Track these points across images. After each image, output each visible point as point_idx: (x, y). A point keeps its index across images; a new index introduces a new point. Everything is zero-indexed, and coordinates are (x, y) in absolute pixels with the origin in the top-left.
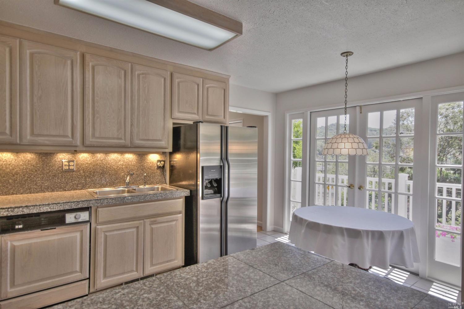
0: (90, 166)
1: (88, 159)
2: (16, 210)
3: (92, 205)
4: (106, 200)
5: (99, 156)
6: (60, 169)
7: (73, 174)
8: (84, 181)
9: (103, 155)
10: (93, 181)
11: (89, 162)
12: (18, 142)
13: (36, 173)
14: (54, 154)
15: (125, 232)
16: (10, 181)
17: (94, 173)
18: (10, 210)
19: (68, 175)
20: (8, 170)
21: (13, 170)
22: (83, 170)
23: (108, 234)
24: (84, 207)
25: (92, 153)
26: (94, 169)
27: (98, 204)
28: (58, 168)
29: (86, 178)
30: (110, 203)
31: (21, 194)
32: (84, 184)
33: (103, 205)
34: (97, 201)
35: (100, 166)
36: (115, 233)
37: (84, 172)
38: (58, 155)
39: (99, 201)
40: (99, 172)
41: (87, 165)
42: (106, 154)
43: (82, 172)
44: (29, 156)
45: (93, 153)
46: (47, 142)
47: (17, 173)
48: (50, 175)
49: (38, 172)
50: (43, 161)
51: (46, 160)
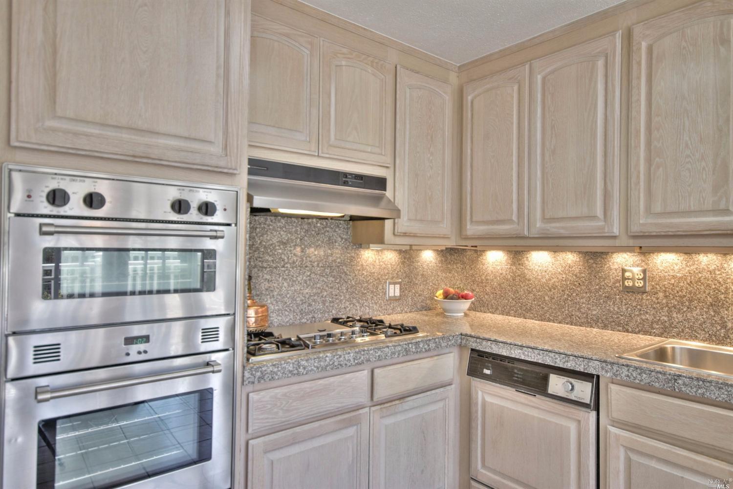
0: (682, 284)
1: (676, 268)
2: (484, 343)
3: (601, 373)
4: (626, 369)
5: (707, 260)
6: (618, 284)
7: (642, 299)
8: (666, 319)
9: (715, 257)
10: (688, 320)
11: (679, 275)
12: (526, 233)
13: (579, 289)
14: (607, 253)
15: (682, 477)
16: (547, 298)
17: (691, 301)
18: (478, 340)
19: (633, 298)
20: (544, 280)
21: (550, 280)
22: (665, 291)
23: (634, 457)
24: (578, 370)
25: (686, 253)
26: (690, 293)
27: (607, 372)
28: (614, 283)
29: (670, 311)
30: (635, 378)
31: (560, 323)
32: (667, 324)
33: (618, 378)
34: (604, 365)
35: (708, 285)
36: (653, 464)
37: (666, 297)
38: (615, 255)
39: (609, 367)
40: (704, 301)
41: (673, 281)
42: (725, 254)
43: (661, 295)
44: (570, 258)
45: (688, 251)
46: (563, 232)
47: (554, 287)
48: (600, 296)
49: (583, 288)
50: (590, 267)
51: (594, 265)
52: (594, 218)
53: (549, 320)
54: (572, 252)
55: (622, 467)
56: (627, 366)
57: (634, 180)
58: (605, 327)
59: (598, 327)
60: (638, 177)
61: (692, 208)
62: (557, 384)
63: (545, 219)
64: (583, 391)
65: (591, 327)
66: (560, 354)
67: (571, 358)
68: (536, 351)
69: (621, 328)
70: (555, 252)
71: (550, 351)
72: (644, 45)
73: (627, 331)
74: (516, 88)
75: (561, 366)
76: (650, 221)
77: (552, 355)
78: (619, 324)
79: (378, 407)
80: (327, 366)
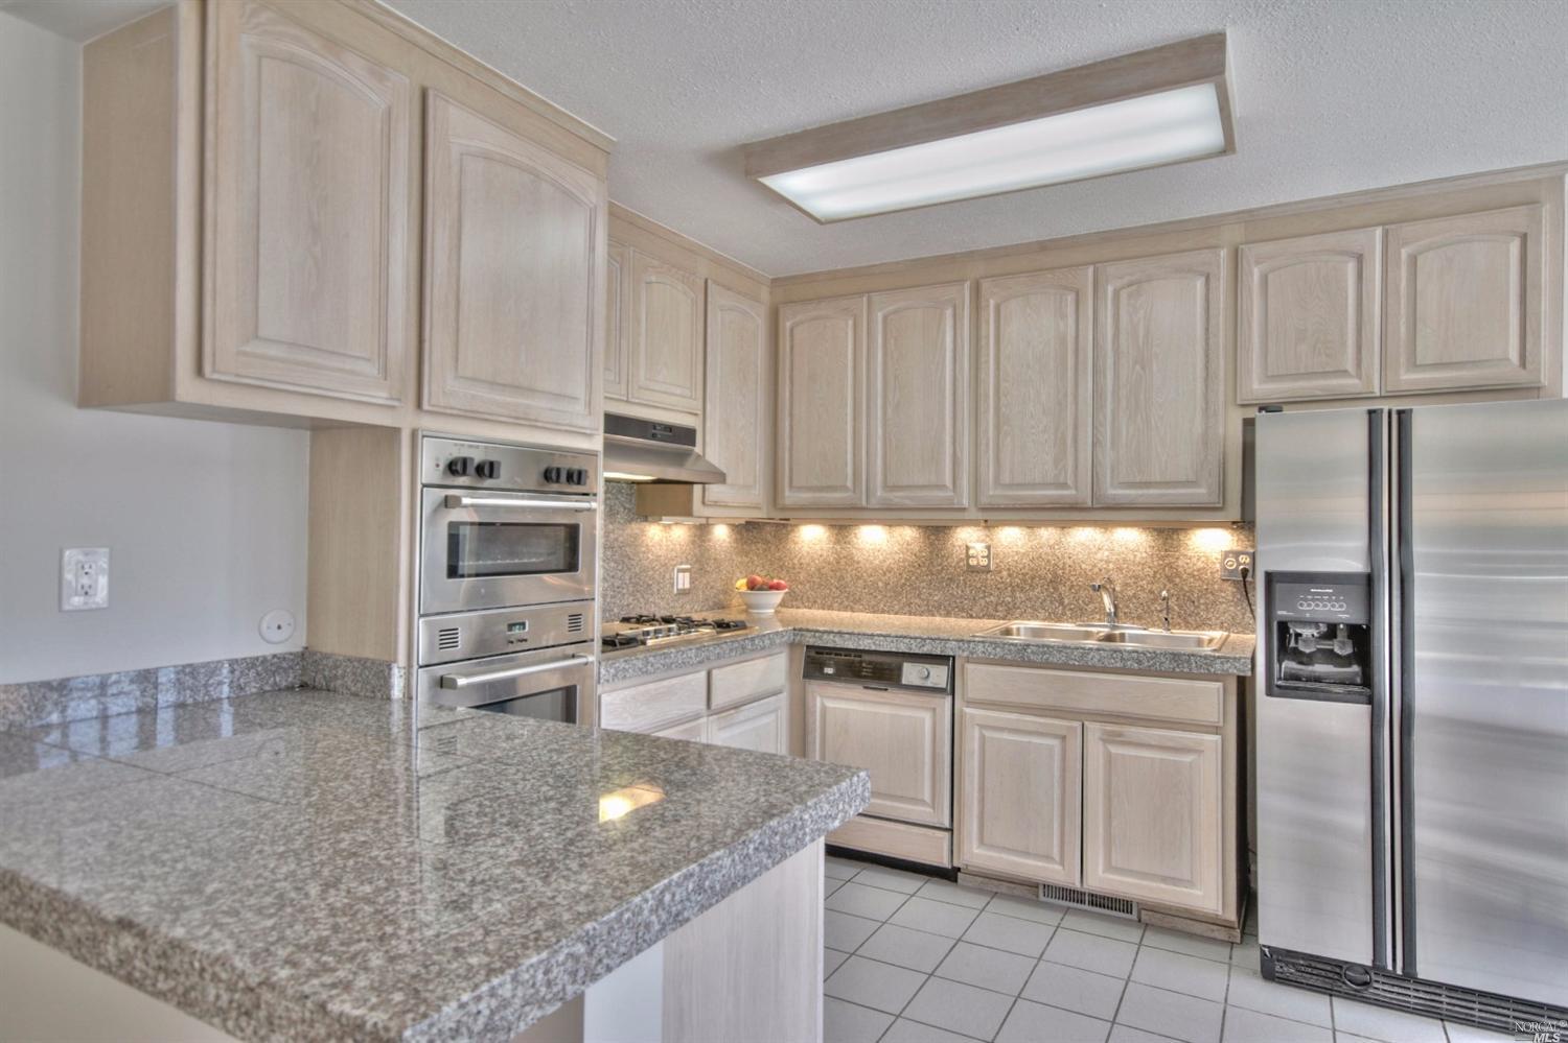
0: (1024, 561)
1: (1020, 543)
2: (825, 636)
3: (958, 653)
4: (981, 645)
5: (1047, 534)
6: (961, 564)
7: (987, 580)
8: (1009, 599)
9: (1054, 531)
10: (1030, 599)
11: (1022, 551)
12: (864, 503)
13: (919, 571)
14: (949, 528)
15: (1029, 742)
16: (880, 584)
17: (1033, 578)
18: (817, 634)
19: (977, 579)
20: (877, 562)
21: (885, 561)
22: (1009, 569)
23: (988, 734)
25: (1029, 527)
26: (1032, 570)
27: (963, 651)
28: (958, 563)
29: (1013, 591)
30: (990, 654)
31: (896, 613)
32: (1010, 606)
33: (975, 656)
34: (961, 644)
35: (1048, 561)
36: (1006, 736)
37: (1010, 575)
38: (959, 530)
39: (966, 645)
40: (1045, 578)
41: (1016, 558)
42: (1063, 528)
43: (1005, 573)
44: (908, 534)
45: (1030, 525)
46: (908, 503)
47: (890, 570)
48: (943, 578)
49: (924, 569)
50: (931, 544)
51: (936, 542)
52: (942, 487)
53: (883, 612)
54: (910, 526)
55: (977, 746)
56: (983, 642)
57: (983, 448)
58: (948, 614)
59: (940, 615)
60: (987, 445)
61: (1037, 481)
62: (911, 673)
63: (886, 487)
64: (938, 675)
65: (933, 615)
66: (916, 638)
67: (928, 641)
68: (889, 639)
69: (964, 614)
70: (890, 526)
71: (905, 637)
72: (992, 302)
73: (971, 617)
74: (850, 323)
75: (917, 651)
76: (999, 492)
77: (907, 641)
78: (963, 610)
79: (715, 717)
80: (672, 664)
